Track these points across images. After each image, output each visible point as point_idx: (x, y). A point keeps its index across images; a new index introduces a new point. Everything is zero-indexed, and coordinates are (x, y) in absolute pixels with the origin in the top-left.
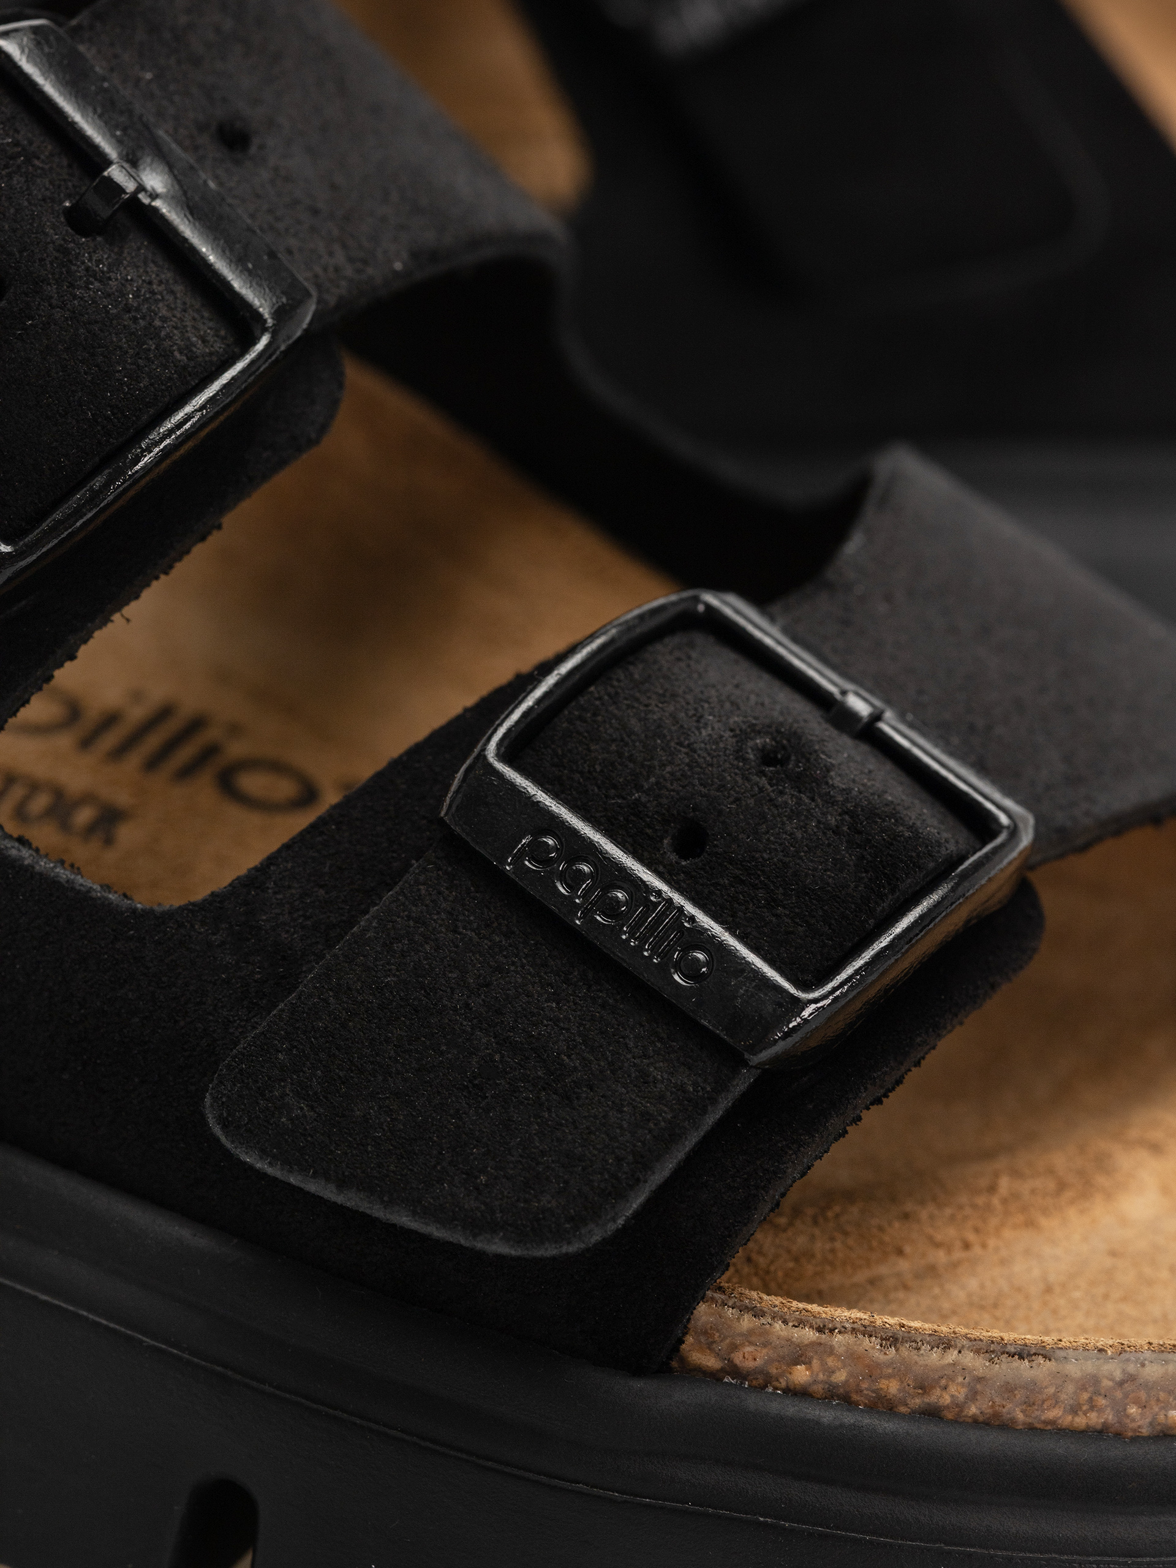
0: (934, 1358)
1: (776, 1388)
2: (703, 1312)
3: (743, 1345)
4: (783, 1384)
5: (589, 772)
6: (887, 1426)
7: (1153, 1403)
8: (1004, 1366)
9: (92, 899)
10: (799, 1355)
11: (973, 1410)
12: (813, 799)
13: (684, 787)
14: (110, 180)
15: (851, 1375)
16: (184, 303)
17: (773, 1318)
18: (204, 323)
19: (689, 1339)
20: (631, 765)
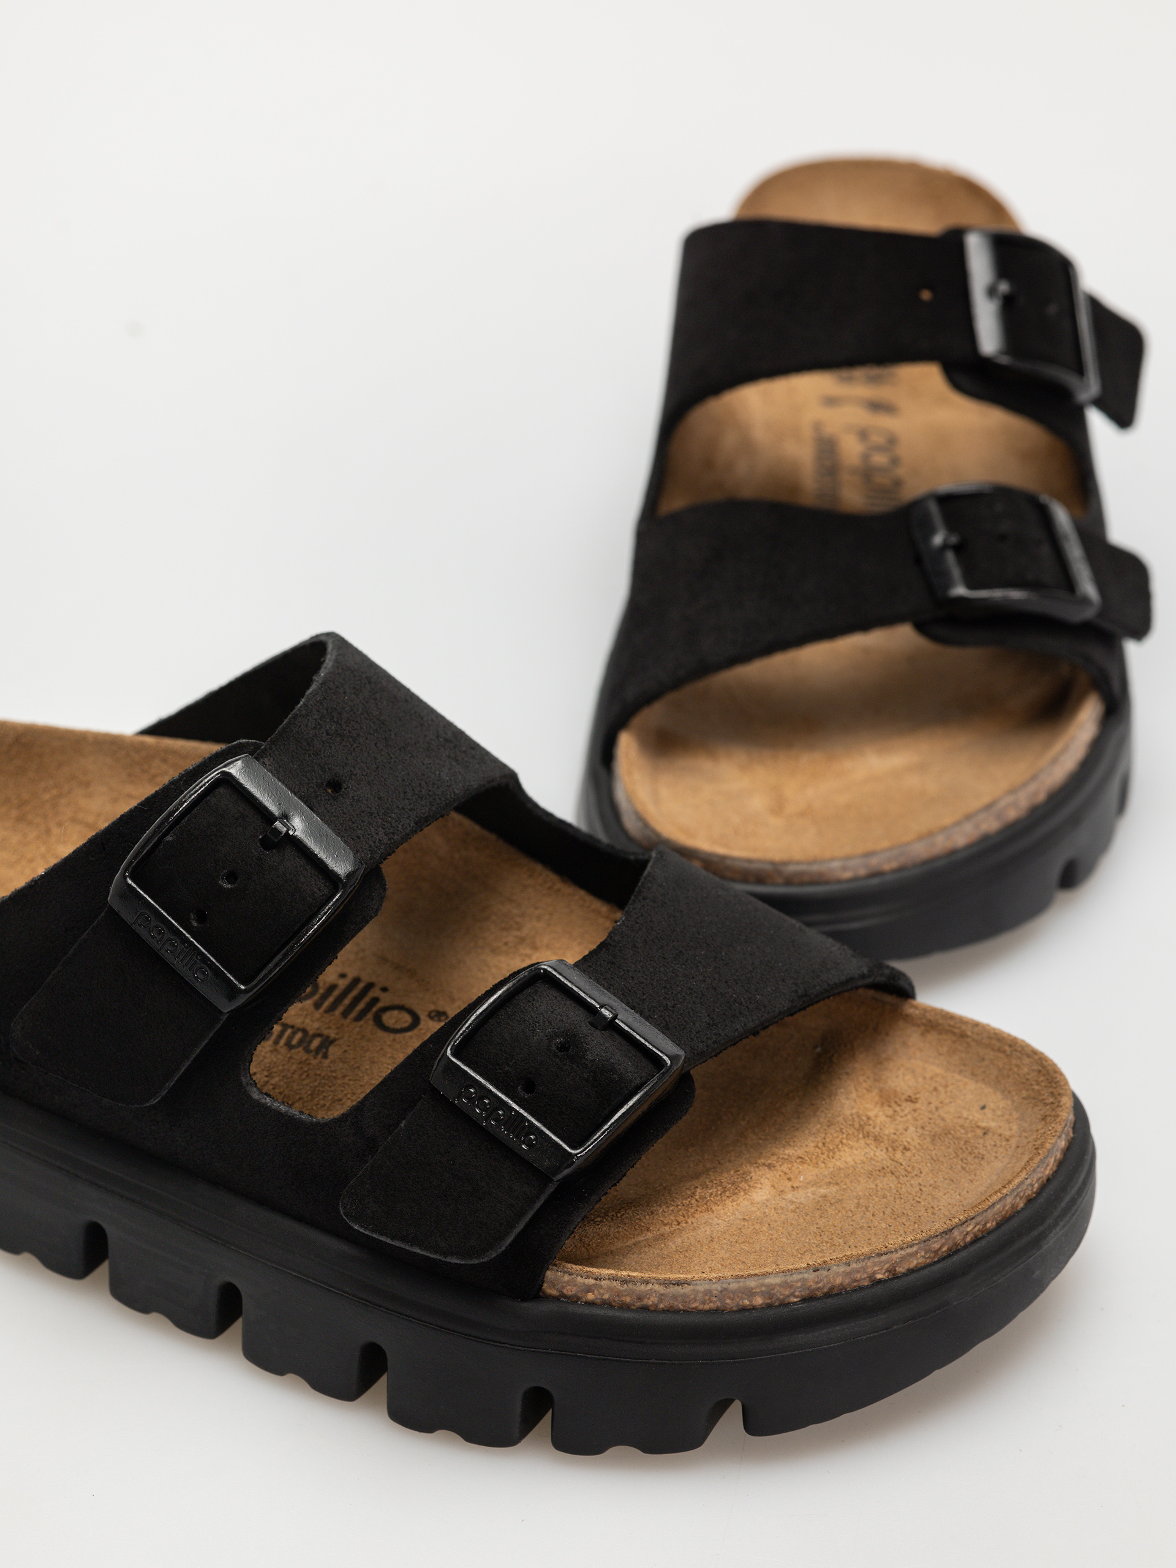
0: (643, 1287)
1: (581, 1302)
2: (549, 1274)
3: (566, 1286)
4: (584, 1300)
5: (489, 1059)
6: (626, 1315)
7: (736, 1297)
8: (671, 1289)
9: (295, 1119)
10: (589, 1289)
11: (662, 1306)
12: (578, 1067)
13: (526, 1064)
14: (276, 829)
15: (610, 1296)
16: (311, 874)
17: (577, 1275)
18: (320, 881)
19: (545, 1285)
20: (505, 1055)
